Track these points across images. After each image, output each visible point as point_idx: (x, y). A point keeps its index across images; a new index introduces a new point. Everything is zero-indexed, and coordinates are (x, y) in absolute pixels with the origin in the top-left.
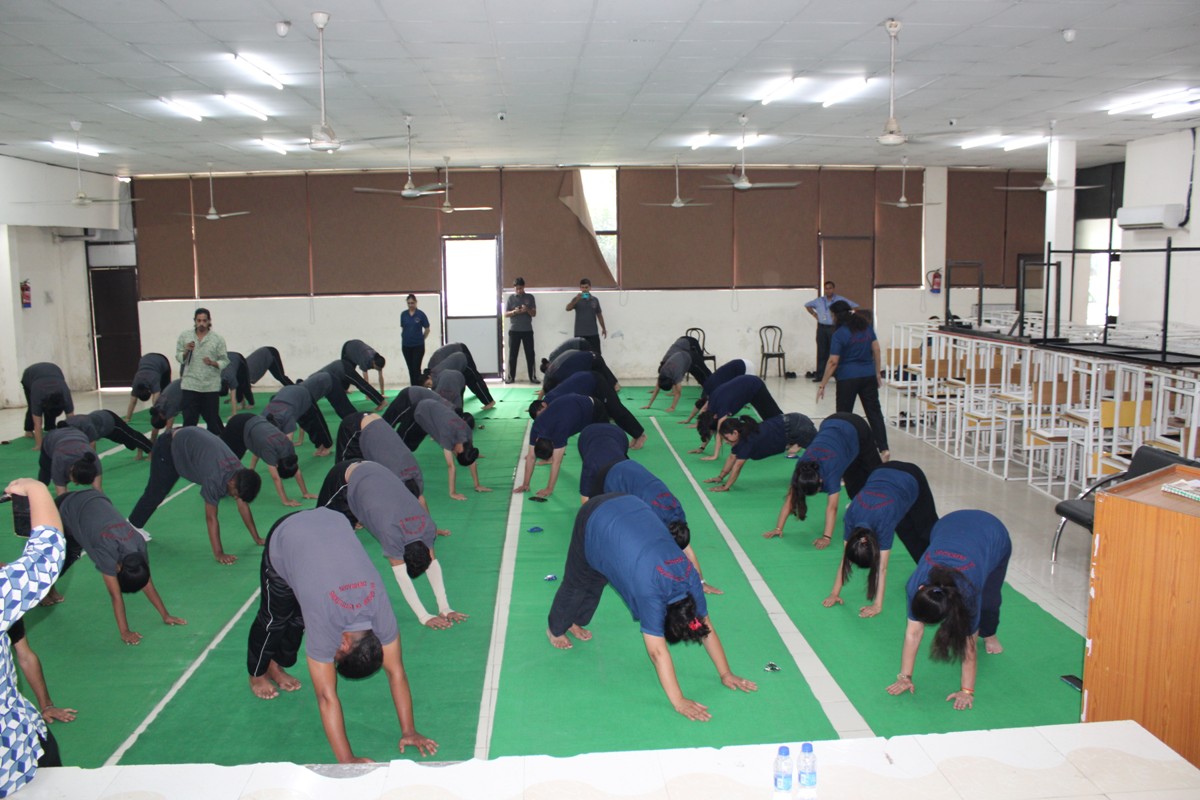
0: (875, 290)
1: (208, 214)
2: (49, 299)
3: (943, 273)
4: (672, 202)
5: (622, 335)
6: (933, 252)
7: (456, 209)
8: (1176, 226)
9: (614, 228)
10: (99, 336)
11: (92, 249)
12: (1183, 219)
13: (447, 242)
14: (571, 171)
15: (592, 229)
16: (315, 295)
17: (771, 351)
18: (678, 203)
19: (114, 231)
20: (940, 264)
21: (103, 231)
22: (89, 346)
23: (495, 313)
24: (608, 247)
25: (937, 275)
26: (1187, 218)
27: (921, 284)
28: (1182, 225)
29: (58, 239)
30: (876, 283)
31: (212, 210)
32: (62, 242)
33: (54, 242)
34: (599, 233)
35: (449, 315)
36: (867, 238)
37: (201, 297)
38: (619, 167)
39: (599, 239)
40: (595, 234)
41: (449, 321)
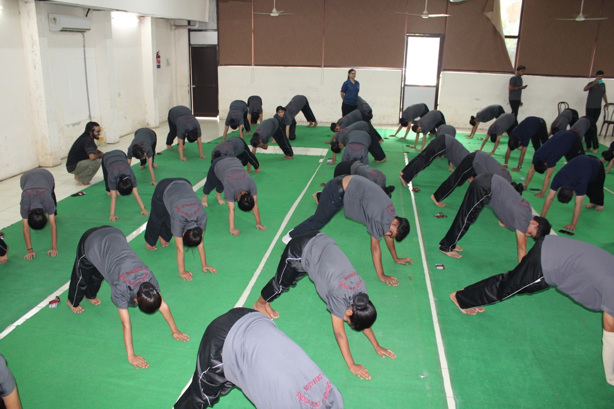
1: (272, 13)
2: (168, 64)
7: (431, 16)
9: (516, 34)
10: (194, 86)
11: (192, 33)
13: (409, 38)
15: (503, 34)
16: (325, 66)
17: (609, 120)
18: (581, 18)
19: (205, 23)
21: (200, 22)
22: (188, 92)
23: (435, 84)
24: (511, 46)
29: (173, 27)
31: (274, 10)
32: (175, 29)
33: (171, 29)
34: (507, 37)
35: (406, 83)
37: (255, 65)
39: (507, 41)
40: (504, 37)
41: (406, 87)
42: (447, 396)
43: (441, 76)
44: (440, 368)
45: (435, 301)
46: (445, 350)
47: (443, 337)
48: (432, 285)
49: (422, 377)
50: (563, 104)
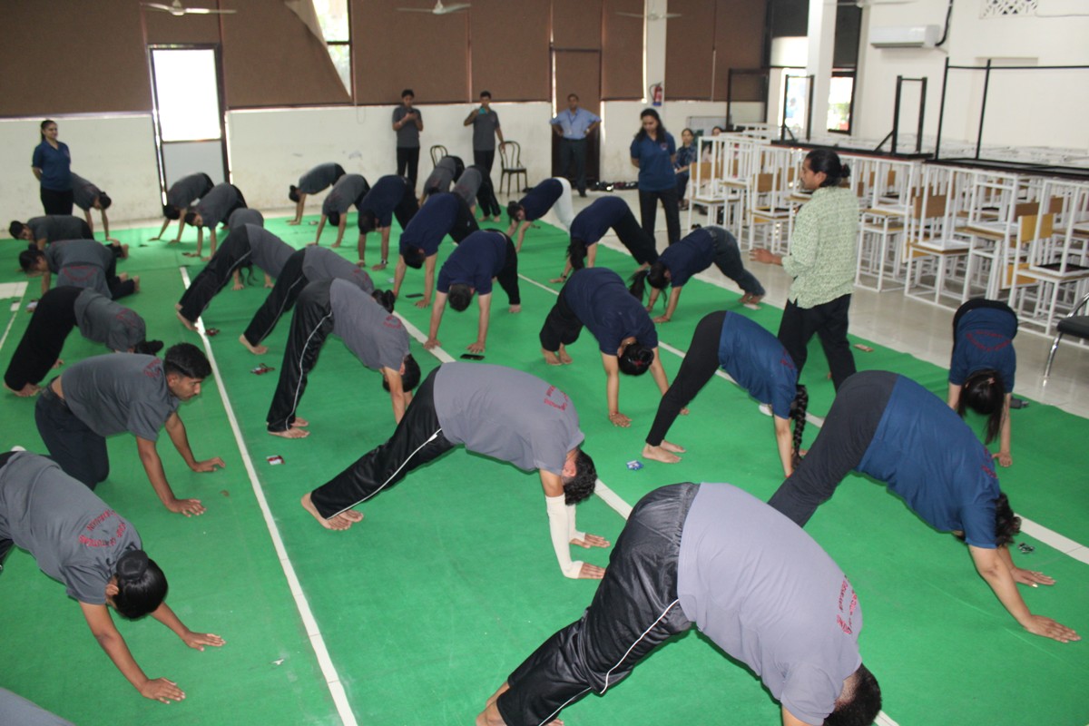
0: (602, 104)
3: (663, 86)
4: (433, 8)
5: (360, 155)
6: (653, 67)
7: (189, 11)
8: (933, 45)
9: (346, 38)
12: (940, 40)
13: (155, 52)
15: (323, 38)
17: (509, 167)
18: (439, 9)
20: (660, 78)
23: (218, 135)
24: (340, 58)
25: (658, 89)
26: (944, 39)
27: (642, 97)
28: (938, 45)
30: (603, 96)
34: (330, 43)
35: (164, 139)
36: (594, 51)
39: (332, 50)
40: (326, 44)
41: (165, 147)
42: (328, 680)
43: (226, 119)
44: (308, 637)
45: (277, 523)
46: (309, 604)
47: (302, 582)
48: (266, 496)
49: (279, 663)
50: (438, 150)
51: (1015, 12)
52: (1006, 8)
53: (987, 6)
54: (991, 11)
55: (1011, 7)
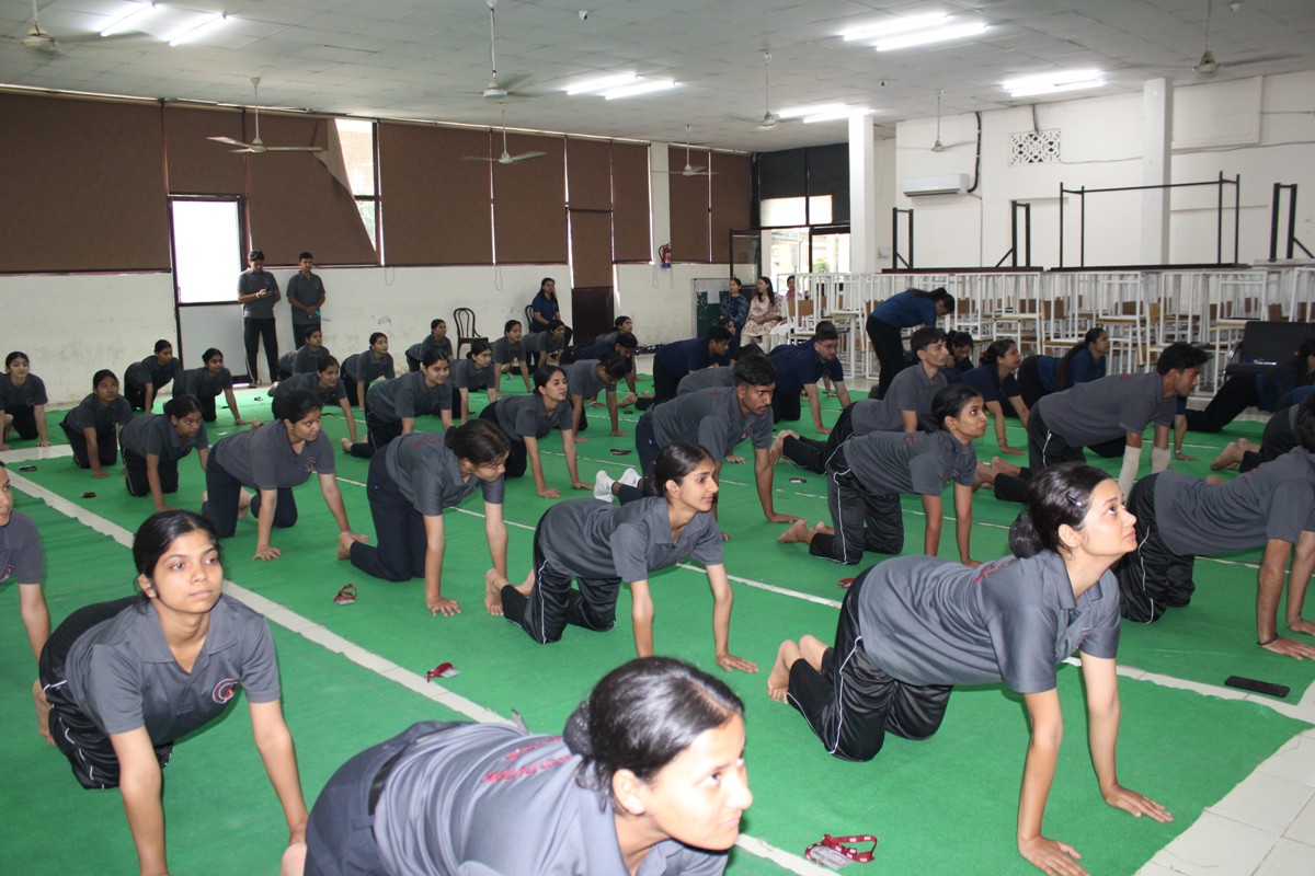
0: (614, 266)
3: (669, 248)
4: (500, 158)
5: (390, 320)
6: (659, 229)
8: (965, 192)
9: (371, 192)
12: (972, 186)
14: (325, 120)
15: (351, 192)
18: (505, 159)
20: (666, 240)
25: (665, 250)
26: (976, 186)
27: (651, 260)
28: (970, 191)
30: (614, 259)
34: (359, 197)
35: (184, 299)
36: (603, 211)
38: (378, 119)
39: (360, 205)
40: (355, 199)
41: (181, 309)
51: (1040, 160)
52: (1031, 157)
53: (1013, 156)
54: (1018, 160)
55: (1036, 157)
